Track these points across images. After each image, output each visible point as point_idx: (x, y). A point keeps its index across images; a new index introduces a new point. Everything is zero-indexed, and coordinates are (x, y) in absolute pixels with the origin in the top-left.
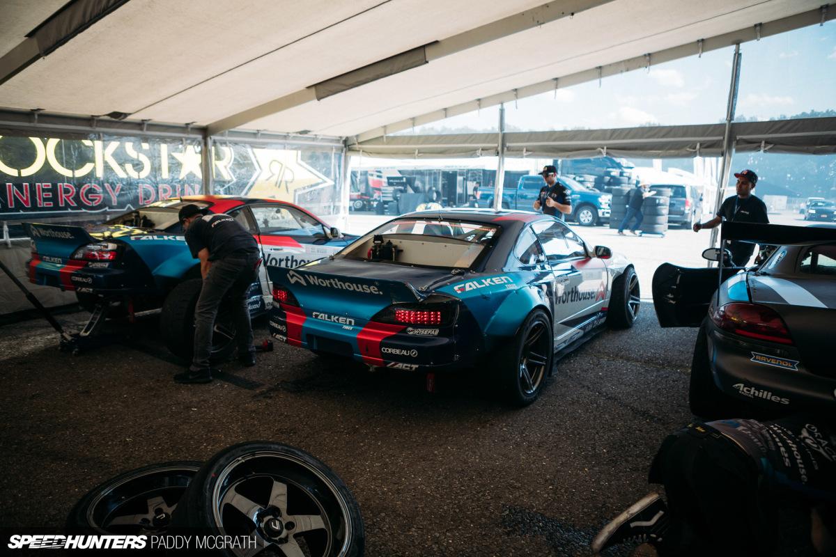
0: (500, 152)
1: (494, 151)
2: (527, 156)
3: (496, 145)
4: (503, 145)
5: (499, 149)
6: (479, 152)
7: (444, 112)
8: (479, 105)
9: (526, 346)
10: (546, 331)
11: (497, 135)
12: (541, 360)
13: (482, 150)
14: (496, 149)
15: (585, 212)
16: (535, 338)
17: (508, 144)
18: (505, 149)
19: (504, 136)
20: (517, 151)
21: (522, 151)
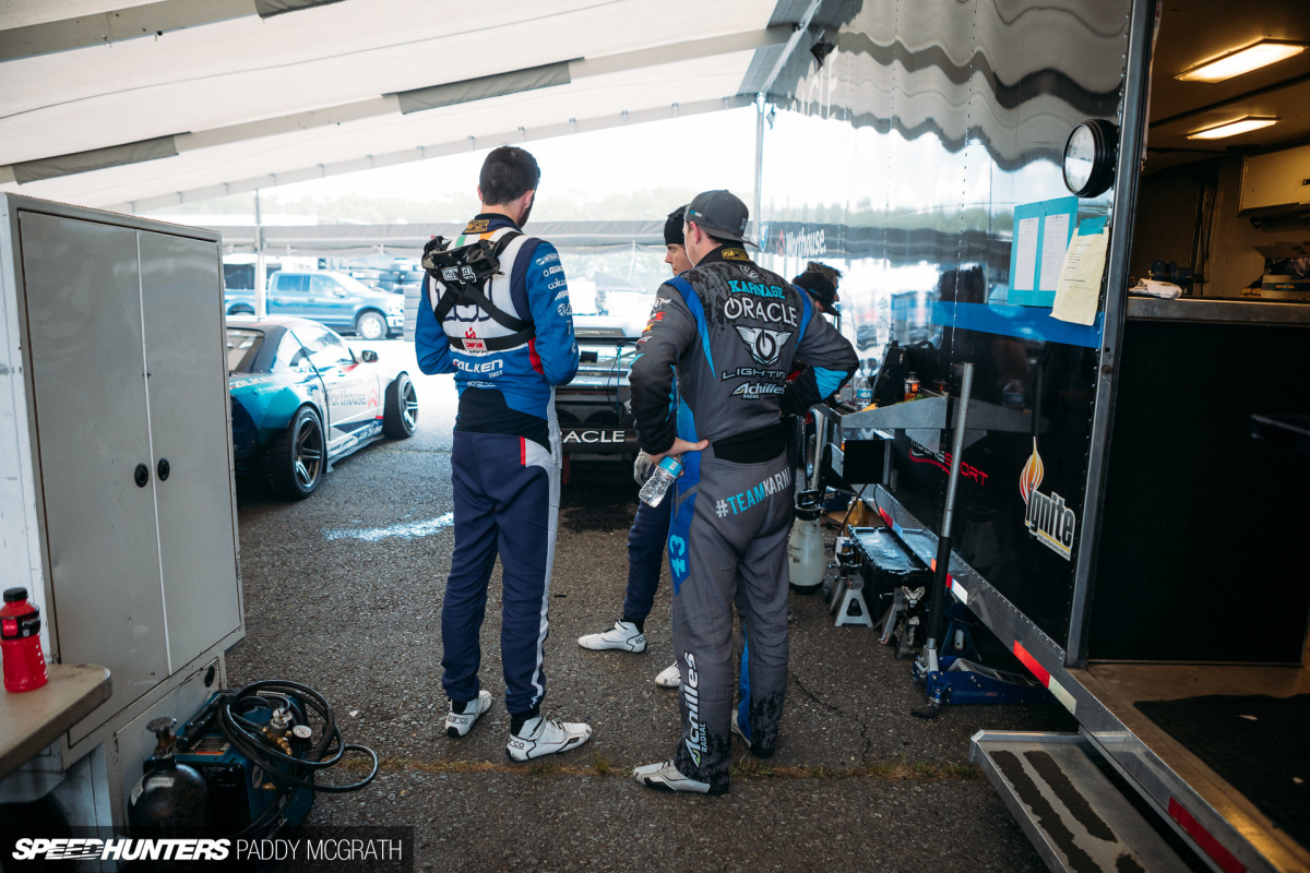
0: (259, 248)
1: (250, 248)
2: (293, 254)
3: (252, 240)
4: (262, 241)
5: (258, 245)
6: (231, 248)
7: (178, 196)
8: (227, 190)
9: (298, 444)
10: (316, 428)
11: (253, 228)
12: (316, 454)
13: (235, 246)
14: (253, 245)
15: (370, 320)
16: (306, 435)
17: (268, 240)
18: (265, 245)
19: (262, 230)
20: (279, 248)
21: (285, 247)
